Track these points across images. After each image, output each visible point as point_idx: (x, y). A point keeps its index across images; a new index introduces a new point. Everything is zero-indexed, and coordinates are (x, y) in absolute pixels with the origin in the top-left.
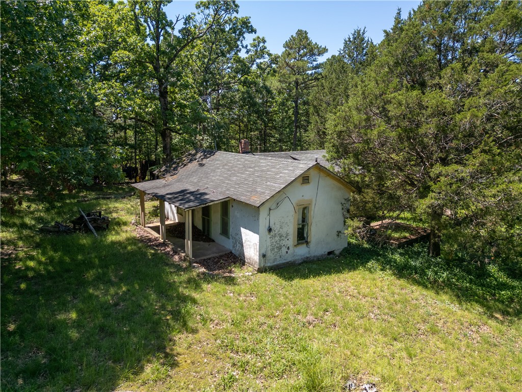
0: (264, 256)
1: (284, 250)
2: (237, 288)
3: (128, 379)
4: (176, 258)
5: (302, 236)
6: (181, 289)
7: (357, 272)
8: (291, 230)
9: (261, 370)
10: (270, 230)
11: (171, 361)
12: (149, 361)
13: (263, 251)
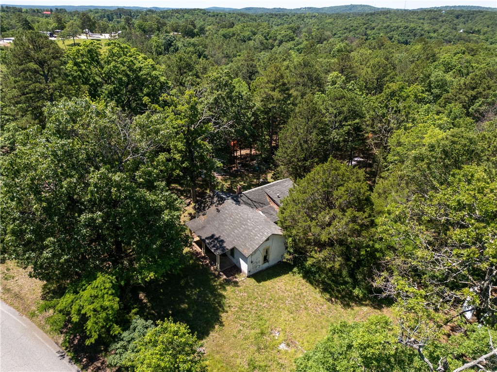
0: (249, 272)
1: (258, 267)
2: (239, 288)
3: (212, 331)
4: (212, 268)
5: (266, 259)
6: (219, 291)
7: (288, 275)
8: (261, 259)
9: (248, 327)
10: (252, 262)
11: (221, 324)
12: (216, 324)
13: (249, 270)
